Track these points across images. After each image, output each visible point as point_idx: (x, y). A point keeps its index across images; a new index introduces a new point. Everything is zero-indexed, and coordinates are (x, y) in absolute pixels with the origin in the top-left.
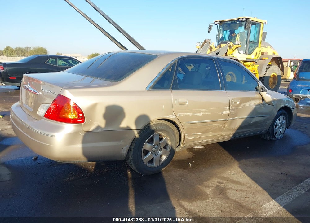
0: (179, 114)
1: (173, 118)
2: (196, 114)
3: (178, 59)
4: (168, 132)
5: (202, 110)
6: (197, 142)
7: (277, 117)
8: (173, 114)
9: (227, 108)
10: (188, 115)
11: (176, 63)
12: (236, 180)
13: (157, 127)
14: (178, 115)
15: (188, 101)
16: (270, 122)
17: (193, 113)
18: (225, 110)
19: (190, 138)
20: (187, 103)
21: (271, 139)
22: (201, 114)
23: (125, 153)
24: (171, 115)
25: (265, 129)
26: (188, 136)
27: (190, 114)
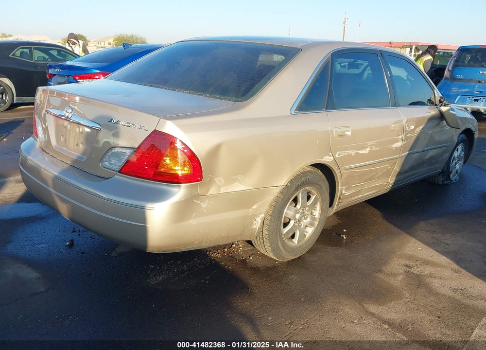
0: (338, 152)
1: (330, 161)
2: (361, 152)
3: (332, 54)
4: (320, 186)
5: (370, 143)
6: (355, 198)
7: (455, 148)
8: (331, 154)
9: (400, 137)
10: (350, 153)
11: (329, 62)
12: (430, 259)
13: (308, 177)
14: (337, 156)
15: (350, 129)
16: (447, 155)
17: (357, 150)
18: (397, 141)
19: (347, 193)
20: (349, 133)
21: (445, 182)
22: (366, 151)
23: (258, 227)
24: (327, 157)
25: (439, 167)
26: (347, 189)
27: (353, 152)
